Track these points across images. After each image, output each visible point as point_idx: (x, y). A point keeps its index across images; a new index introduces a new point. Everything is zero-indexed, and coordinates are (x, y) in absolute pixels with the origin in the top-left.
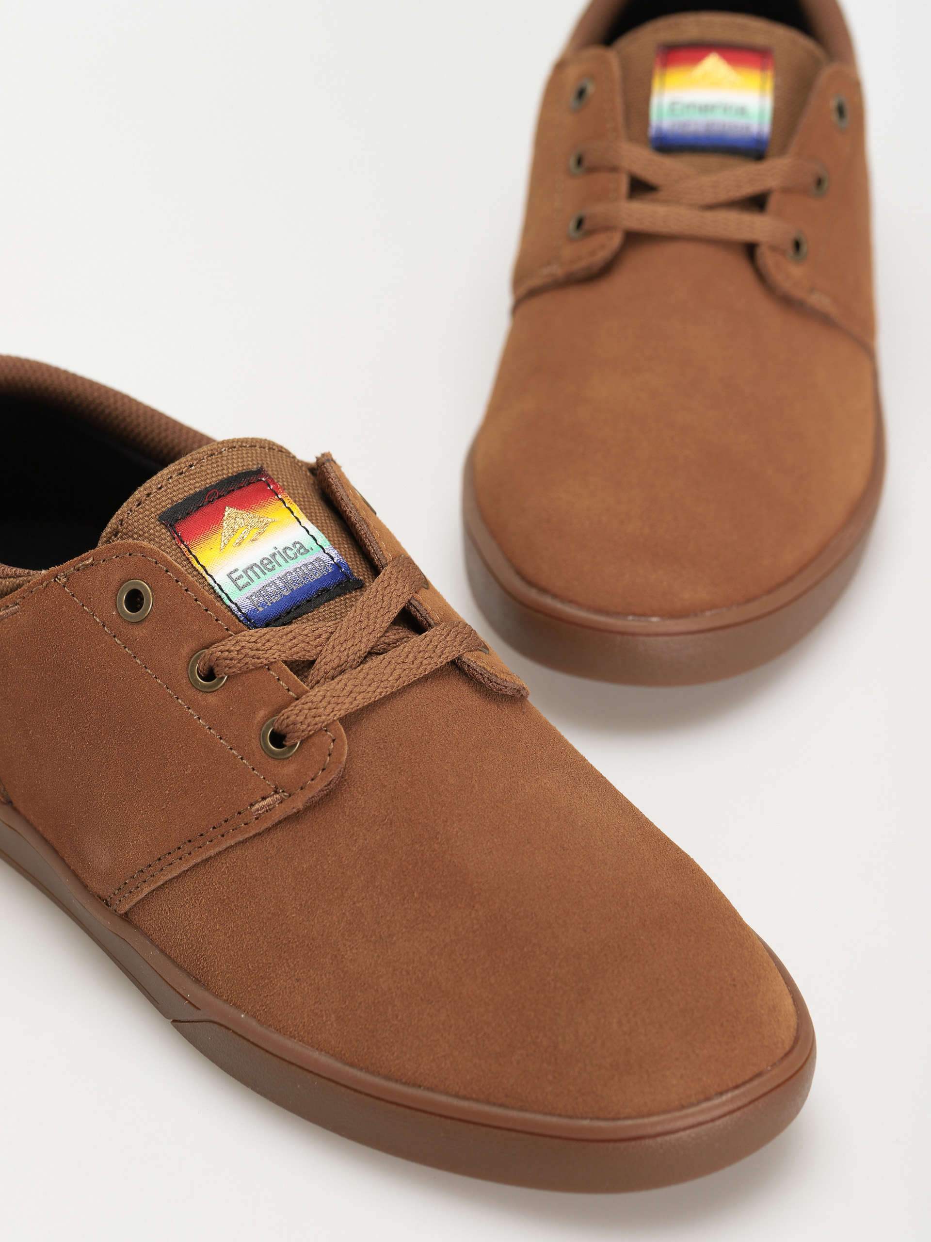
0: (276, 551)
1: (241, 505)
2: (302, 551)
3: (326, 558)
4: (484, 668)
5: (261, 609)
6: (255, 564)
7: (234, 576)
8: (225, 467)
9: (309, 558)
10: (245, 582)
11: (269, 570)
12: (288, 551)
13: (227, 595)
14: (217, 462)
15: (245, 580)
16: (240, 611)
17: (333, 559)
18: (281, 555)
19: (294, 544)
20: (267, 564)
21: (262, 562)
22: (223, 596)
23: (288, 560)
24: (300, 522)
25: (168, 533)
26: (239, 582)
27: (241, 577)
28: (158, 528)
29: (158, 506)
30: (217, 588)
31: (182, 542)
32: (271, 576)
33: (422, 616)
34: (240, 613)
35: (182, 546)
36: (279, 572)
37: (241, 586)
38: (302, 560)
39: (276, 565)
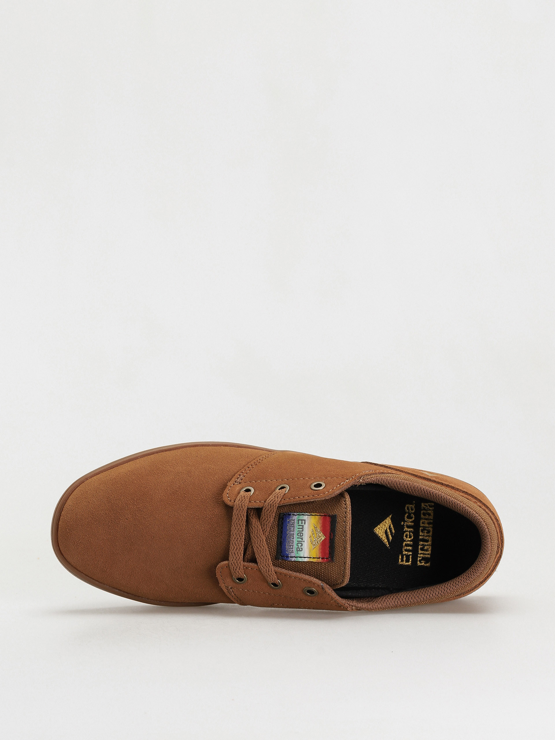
0: (303, 541)
1: (323, 543)
2: (298, 549)
3: (292, 555)
5: (288, 520)
6: (302, 531)
9: (295, 550)
10: (299, 523)
11: (298, 533)
12: (301, 545)
13: (300, 515)
15: (300, 524)
16: (293, 515)
17: (291, 557)
18: (301, 541)
19: (302, 549)
21: (302, 533)
23: (298, 542)
24: (309, 557)
25: (330, 514)
27: (302, 523)
28: (334, 512)
29: (341, 517)
30: (304, 514)
31: (324, 515)
32: (296, 532)
36: (296, 536)
37: (299, 521)
38: (295, 547)
39: (298, 537)
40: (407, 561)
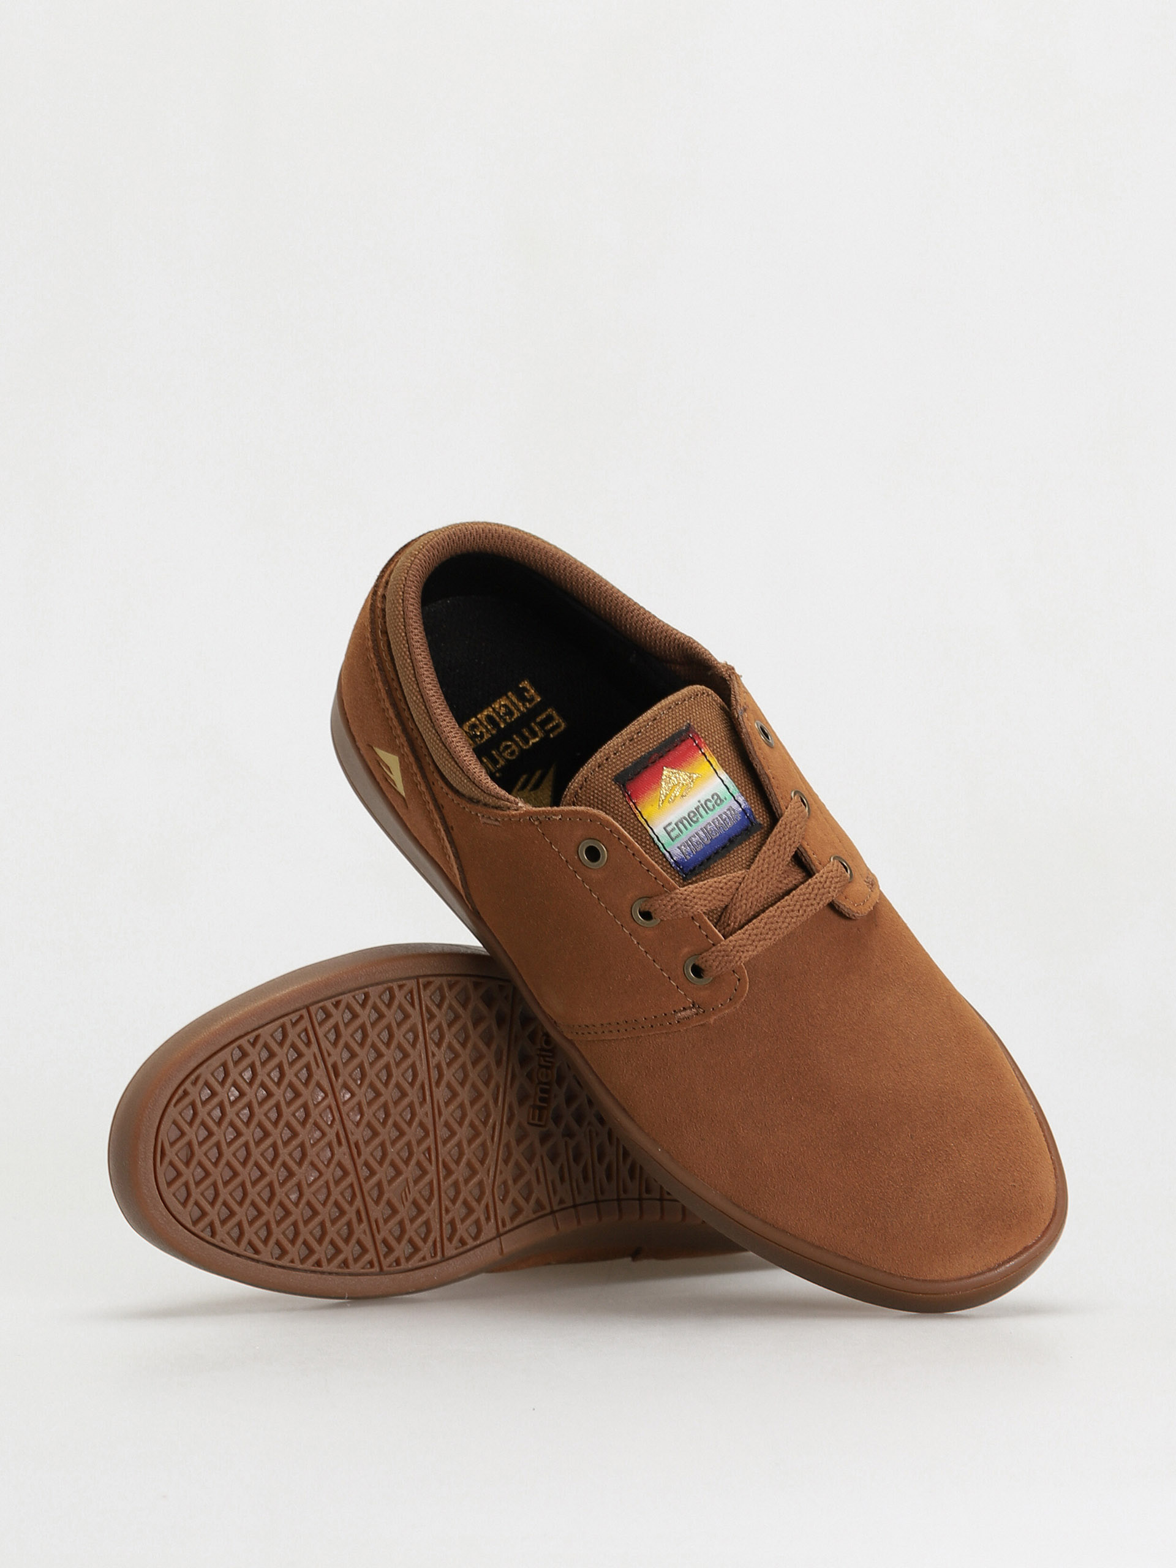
0: (699, 804)
1: (675, 765)
2: (719, 802)
3: (735, 806)
4: (850, 909)
5: (688, 858)
6: (685, 818)
7: (669, 829)
8: (663, 731)
9: (724, 808)
10: (677, 834)
11: (694, 822)
12: (708, 803)
13: (662, 844)
14: (657, 726)
15: (677, 831)
16: (672, 858)
17: (740, 805)
18: (703, 807)
19: (713, 795)
20: (691, 818)
21: (689, 815)
22: (660, 845)
23: (708, 812)
24: (717, 773)
25: (621, 792)
26: (673, 834)
27: (673, 830)
28: (613, 787)
29: (614, 769)
30: (656, 839)
31: (631, 799)
32: (696, 827)
33: (806, 860)
34: (672, 860)
35: (631, 804)
36: (702, 823)
37: (674, 837)
38: (719, 810)
39: (700, 817)
40: (550, 718)
